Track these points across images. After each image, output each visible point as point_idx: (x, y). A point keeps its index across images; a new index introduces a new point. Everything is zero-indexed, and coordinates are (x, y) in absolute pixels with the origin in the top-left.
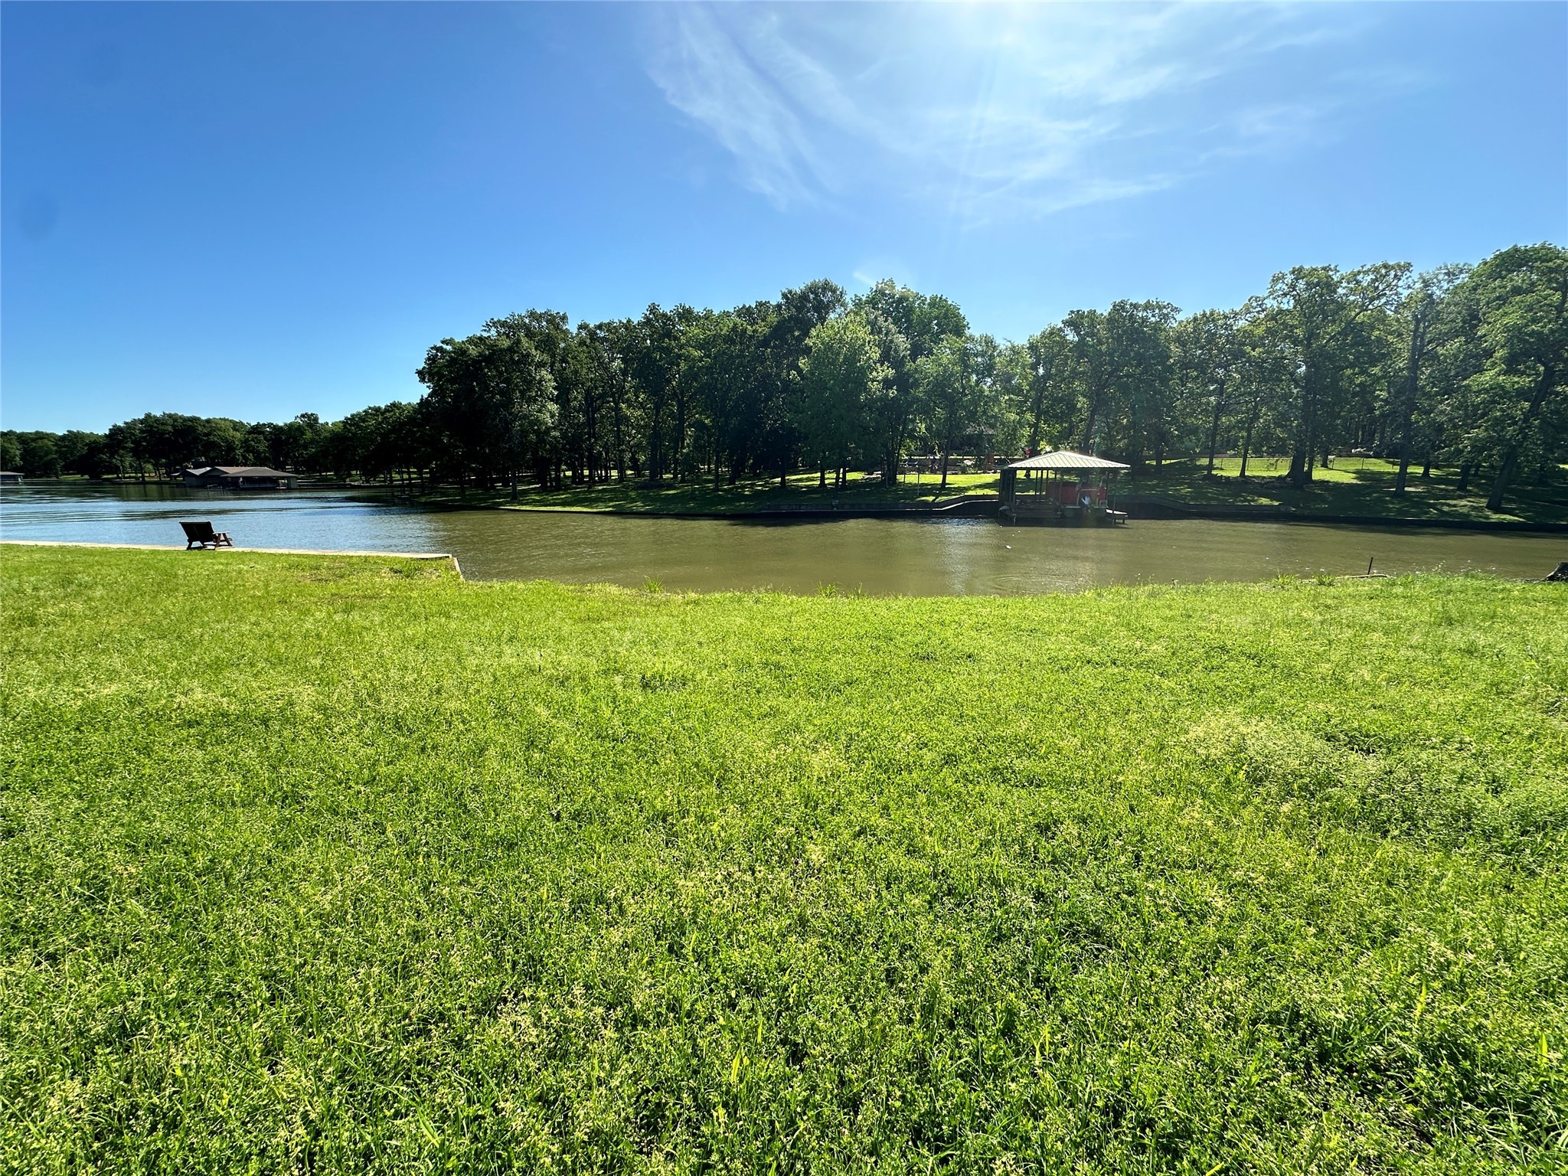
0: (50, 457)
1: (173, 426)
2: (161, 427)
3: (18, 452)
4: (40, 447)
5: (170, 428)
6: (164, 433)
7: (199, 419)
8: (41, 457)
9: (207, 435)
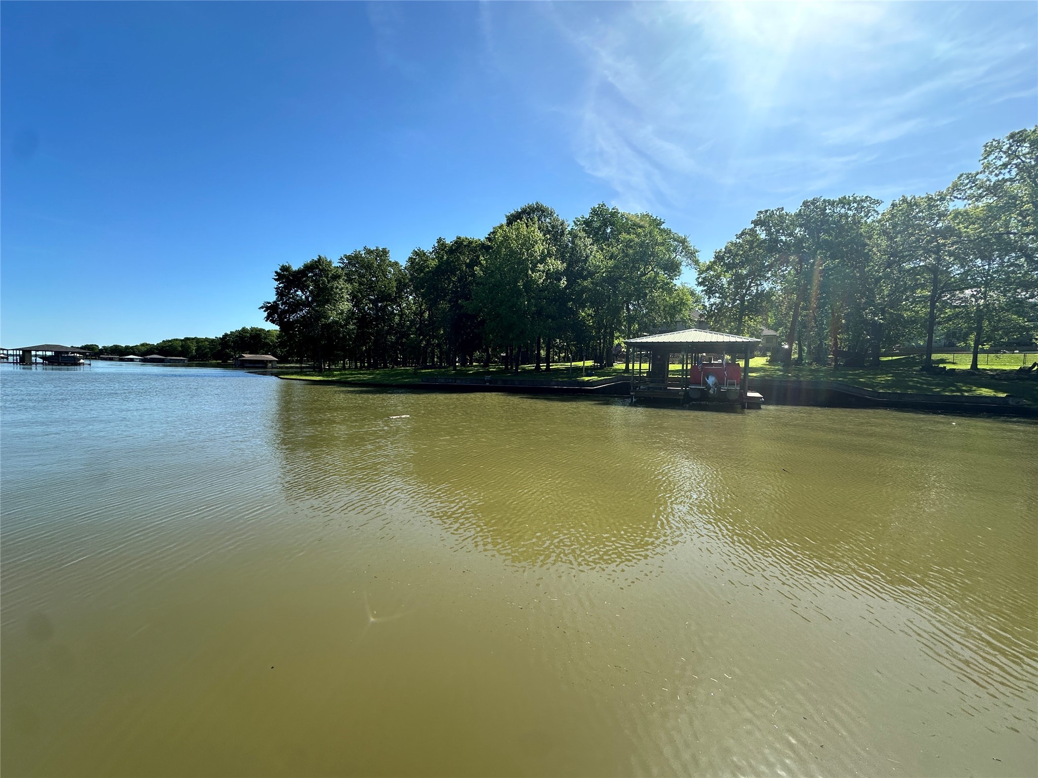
0: (206, 350)
1: (250, 334)
2: (244, 334)
3: (195, 348)
4: (203, 346)
5: (248, 335)
6: (246, 337)
7: (264, 330)
8: (203, 351)
9: (265, 338)
